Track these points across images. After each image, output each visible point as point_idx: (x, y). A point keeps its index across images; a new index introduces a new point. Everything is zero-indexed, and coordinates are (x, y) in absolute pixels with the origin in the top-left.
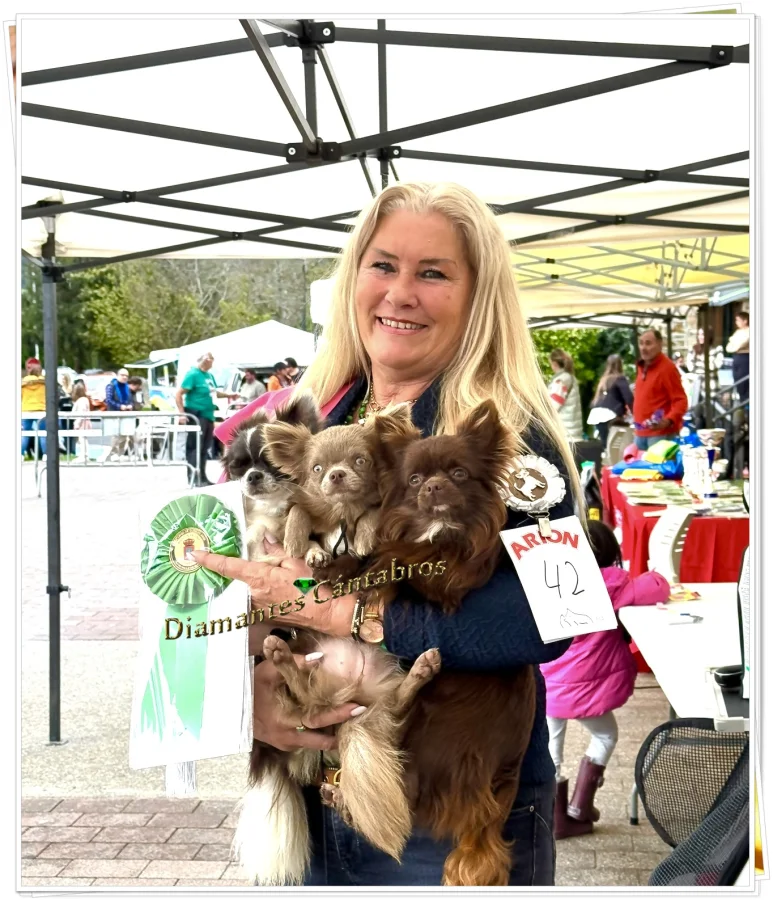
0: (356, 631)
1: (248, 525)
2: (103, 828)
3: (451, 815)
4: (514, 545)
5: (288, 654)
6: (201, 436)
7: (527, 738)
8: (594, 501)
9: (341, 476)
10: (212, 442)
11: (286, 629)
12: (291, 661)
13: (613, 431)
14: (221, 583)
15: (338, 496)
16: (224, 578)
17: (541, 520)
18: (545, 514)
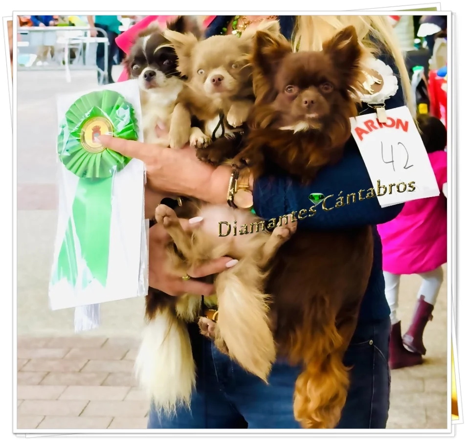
0: (231, 199)
1: (144, 114)
2: (29, 360)
3: (303, 345)
4: (357, 129)
5: (176, 219)
6: (109, 46)
7: (365, 283)
8: (423, 98)
9: (219, 80)
10: (118, 51)
11: (174, 198)
12: (177, 225)
13: (438, 41)
14: (122, 161)
15: (217, 94)
16: (125, 157)
17: (378, 109)
18: (382, 105)
